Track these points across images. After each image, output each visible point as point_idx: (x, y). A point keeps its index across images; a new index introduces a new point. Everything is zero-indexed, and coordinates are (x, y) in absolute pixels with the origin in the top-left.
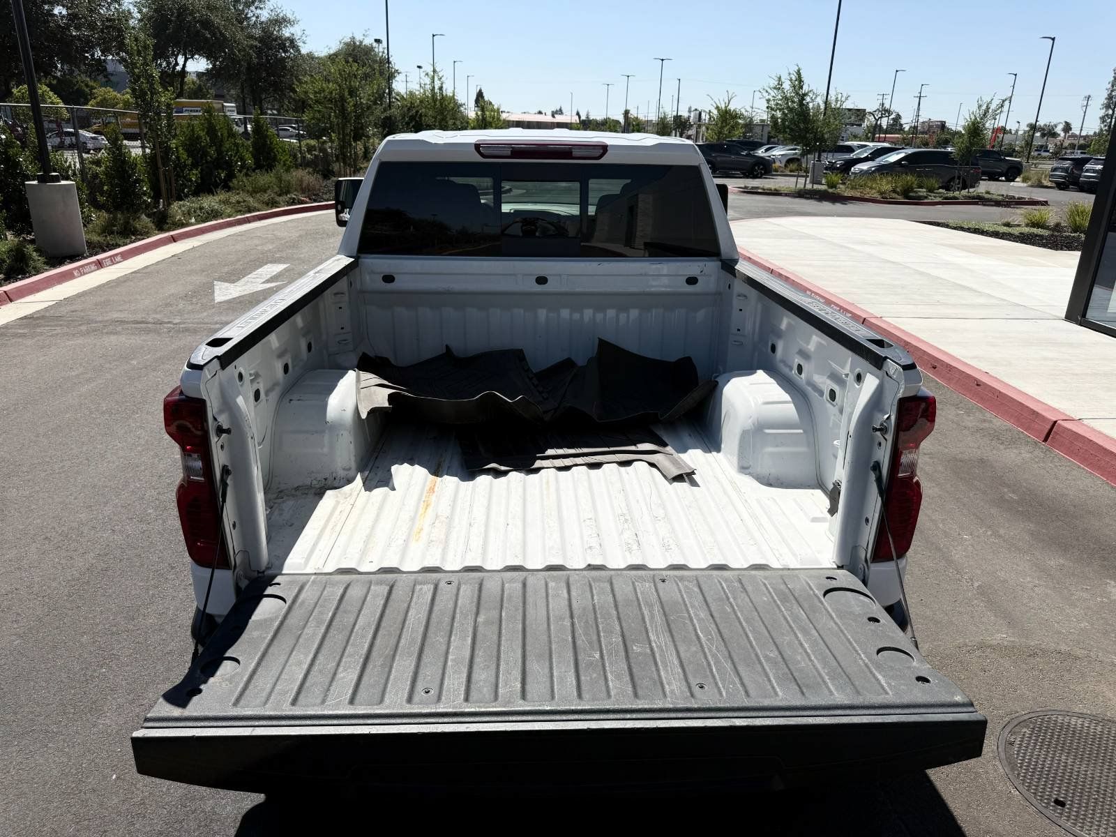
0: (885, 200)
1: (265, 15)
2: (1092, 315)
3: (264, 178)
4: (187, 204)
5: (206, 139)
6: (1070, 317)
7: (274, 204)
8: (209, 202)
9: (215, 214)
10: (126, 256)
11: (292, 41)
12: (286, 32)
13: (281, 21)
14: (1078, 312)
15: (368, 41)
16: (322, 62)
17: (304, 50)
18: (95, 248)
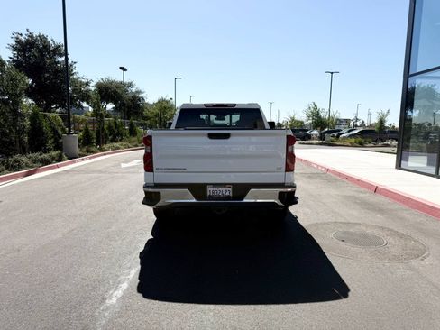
0: (352, 146)
1: (134, 90)
2: (402, 166)
3: (133, 139)
4: (109, 145)
5: (114, 127)
6: (396, 168)
7: (136, 146)
8: (115, 145)
9: (118, 148)
10: (90, 158)
11: (143, 99)
12: (141, 96)
13: (139, 92)
14: (399, 166)
15: (168, 99)
16: (152, 105)
17: (146, 101)
18: (81, 156)
